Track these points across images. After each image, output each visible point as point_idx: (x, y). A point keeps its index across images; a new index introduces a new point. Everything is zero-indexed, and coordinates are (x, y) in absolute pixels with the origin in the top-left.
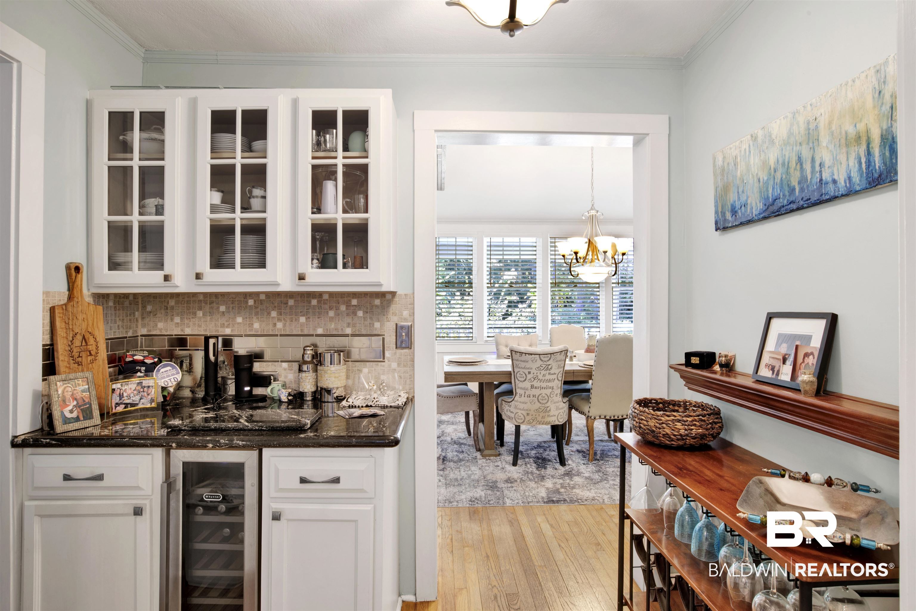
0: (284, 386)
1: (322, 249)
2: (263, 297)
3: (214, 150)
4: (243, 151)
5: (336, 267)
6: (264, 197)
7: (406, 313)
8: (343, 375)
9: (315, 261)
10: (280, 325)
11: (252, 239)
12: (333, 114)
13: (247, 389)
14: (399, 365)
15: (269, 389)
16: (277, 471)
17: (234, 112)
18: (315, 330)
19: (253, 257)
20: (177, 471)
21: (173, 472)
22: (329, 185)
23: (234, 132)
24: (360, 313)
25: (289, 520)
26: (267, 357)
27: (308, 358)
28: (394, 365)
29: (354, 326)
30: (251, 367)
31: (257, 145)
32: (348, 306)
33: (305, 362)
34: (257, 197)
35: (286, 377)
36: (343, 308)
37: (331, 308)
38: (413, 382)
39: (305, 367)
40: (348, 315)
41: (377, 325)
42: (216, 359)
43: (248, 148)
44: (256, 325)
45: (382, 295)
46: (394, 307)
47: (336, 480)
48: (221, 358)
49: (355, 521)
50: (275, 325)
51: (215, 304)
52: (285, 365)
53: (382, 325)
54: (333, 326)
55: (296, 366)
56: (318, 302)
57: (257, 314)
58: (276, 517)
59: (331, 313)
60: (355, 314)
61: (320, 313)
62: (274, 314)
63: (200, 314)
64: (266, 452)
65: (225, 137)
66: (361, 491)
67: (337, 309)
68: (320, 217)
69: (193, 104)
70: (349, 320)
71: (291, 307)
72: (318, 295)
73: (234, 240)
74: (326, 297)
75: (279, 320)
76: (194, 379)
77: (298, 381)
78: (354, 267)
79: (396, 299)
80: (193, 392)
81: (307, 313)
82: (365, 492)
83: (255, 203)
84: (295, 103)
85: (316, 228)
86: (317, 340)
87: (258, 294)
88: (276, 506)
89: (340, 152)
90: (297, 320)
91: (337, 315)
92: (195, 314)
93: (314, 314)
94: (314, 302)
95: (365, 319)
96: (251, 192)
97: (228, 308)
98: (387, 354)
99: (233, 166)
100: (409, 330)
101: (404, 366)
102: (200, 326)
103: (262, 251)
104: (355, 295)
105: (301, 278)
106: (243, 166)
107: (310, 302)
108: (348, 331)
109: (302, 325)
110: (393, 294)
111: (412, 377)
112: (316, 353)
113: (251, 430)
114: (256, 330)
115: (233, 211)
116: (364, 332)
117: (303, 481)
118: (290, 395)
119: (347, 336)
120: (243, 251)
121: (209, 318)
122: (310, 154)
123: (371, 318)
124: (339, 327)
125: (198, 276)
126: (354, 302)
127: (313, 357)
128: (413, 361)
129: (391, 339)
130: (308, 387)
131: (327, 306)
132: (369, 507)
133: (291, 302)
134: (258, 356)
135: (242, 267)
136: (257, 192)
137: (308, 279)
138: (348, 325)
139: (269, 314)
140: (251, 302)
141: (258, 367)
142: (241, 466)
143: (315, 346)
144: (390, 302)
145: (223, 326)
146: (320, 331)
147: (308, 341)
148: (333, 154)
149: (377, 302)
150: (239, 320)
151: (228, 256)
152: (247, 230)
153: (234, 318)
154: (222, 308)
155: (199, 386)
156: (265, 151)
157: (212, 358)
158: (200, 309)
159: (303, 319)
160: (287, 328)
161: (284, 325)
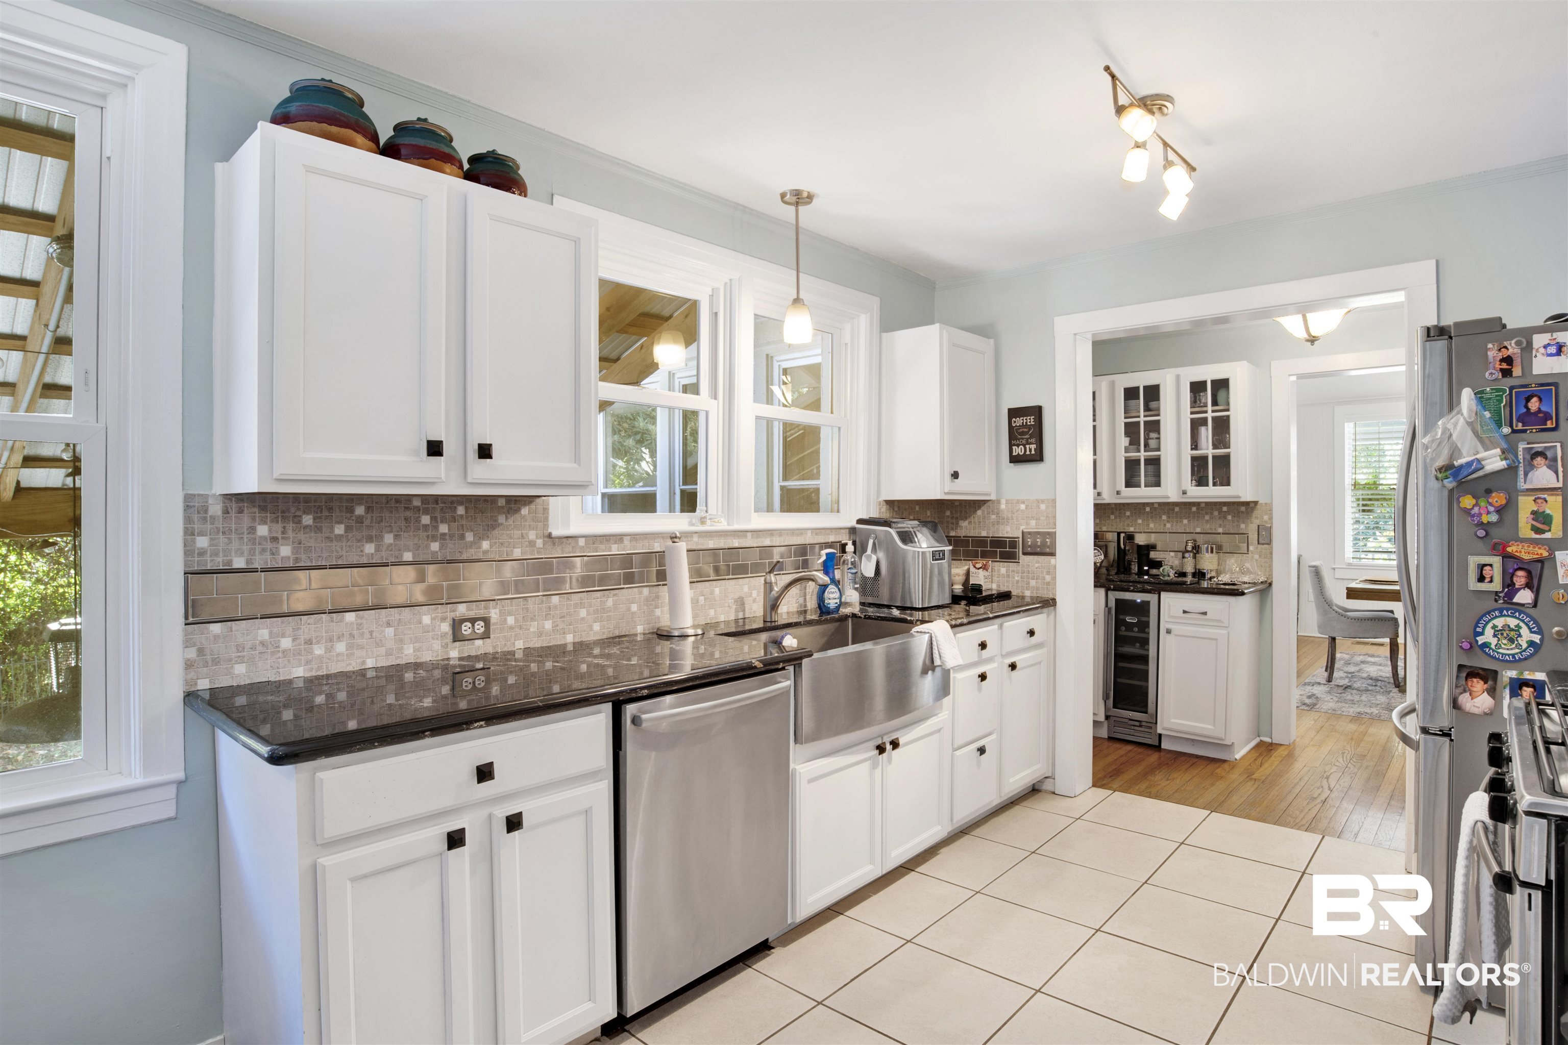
0: (1172, 567)
1: (1199, 471)
2: (1156, 506)
3: (1126, 411)
4: (1145, 411)
5: (1207, 485)
6: (1159, 438)
7: (1266, 518)
8: (1215, 561)
9: (1194, 482)
10: (1168, 525)
11: (1150, 467)
12: (1204, 383)
13: (1146, 568)
14: (1260, 556)
15: (1161, 569)
16: (1169, 606)
17: (1138, 388)
18: (1194, 529)
19: (1152, 479)
20: (1112, 604)
21: (1109, 605)
22: (1203, 429)
23: (1138, 398)
24: (1230, 517)
25: (1176, 635)
26: (1159, 548)
27: (1189, 548)
28: (1257, 557)
29: (1225, 526)
30: (1149, 554)
31: (1153, 405)
32: (1220, 512)
33: (1187, 551)
34: (1153, 439)
35: (1173, 563)
36: (1216, 513)
37: (1207, 514)
38: (1271, 570)
39: (1187, 555)
40: (1220, 518)
41: (1243, 526)
42: (1125, 548)
43: (1147, 408)
44: (1152, 525)
45: (1247, 504)
46: (1256, 513)
47: (1205, 613)
48: (1127, 548)
49: (1216, 639)
50: (1165, 525)
51: (1122, 511)
52: (1172, 554)
53: (1246, 526)
54: (1208, 526)
55: (1180, 554)
56: (1197, 509)
57: (1152, 517)
58: (1169, 632)
59: (1207, 517)
60: (1225, 518)
61: (1198, 517)
62: (1164, 517)
63: (1112, 517)
64: (1163, 594)
65: (1132, 403)
66: (1220, 621)
67: (1212, 514)
68: (1195, 452)
69: (1112, 385)
70: (1221, 522)
71: (1177, 513)
72: (1198, 504)
73: (1140, 468)
74: (1203, 505)
75: (1168, 522)
76: (1109, 561)
77: (1182, 565)
78: (1222, 485)
79: (1258, 507)
80: (1107, 570)
81: (1189, 517)
82: (1223, 622)
83: (1152, 443)
84: (1178, 377)
85: (1194, 459)
86: (1197, 537)
87: (1153, 504)
88: (1169, 626)
89: (1210, 408)
90: (1181, 522)
91: (1211, 518)
92: (1109, 517)
93: (1194, 517)
94: (1194, 509)
95: (1233, 521)
96: (1148, 436)
97: (1131, 513)
98: (1251, 548)
99: (1138, 423)
100: (1269, 530)
101: (1265, 558)
102: (1112, 525)
103: (1157, 475)
104: (1225, 504)
105: (1184, 493)
106: (1145, 422)
107: (1191, 509)
108: (1220, 530)
109: (1185, 525)
110: (1256, 503)
111: (1271, 566)
112: (1195, 544)
113: (1154, 583)
114: (1152, 529)
115: (1139, 451)
116: (1232, 531)
117: (1185, 612)
118: (1176, 573)
119: (1219, 534)
120: (1146, 476)
121: (1118, 520)
122: (1189, 410)
123: (1238, 521)
124: (1213, 528)
125: (1118, 493)
126: (1225, 509)
127: (1193, 548)
128: (1271, 553)
129: (1253, 536)
130: (1189, 569)
131: (1204, 512)
132: (1225, 632)
133: (1177, 509)
134: (1153, 547)
135: (1145, 486)
136: (1153, 435)
137: (1189, 494)
138: (1220, 526)
139: (1161, 517)
140: (1148, 509)
141: (1153, 555)
142: (1148, 603)
143: (1195, 541)
144: (1253, 509)
145: (1128, 525)
146: (1198, 530)
147: (1190, 537)
148: (1205, 409)
149: (1243, 509)
150: (1140, 521)
151: (1137, 479)
152: (1148, 461)
153: (1136, 521)
154: (1128, 513)
155: (1112, 566)
156: (1158, 409)
157: (1122, 546)
158: (1112, 513)
159: (1185, 521)
160: (1174, 528)
161: (1172, 526)
